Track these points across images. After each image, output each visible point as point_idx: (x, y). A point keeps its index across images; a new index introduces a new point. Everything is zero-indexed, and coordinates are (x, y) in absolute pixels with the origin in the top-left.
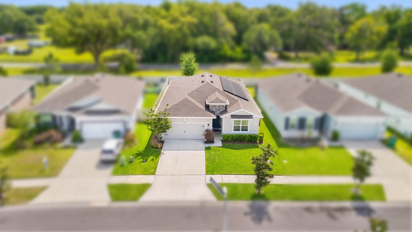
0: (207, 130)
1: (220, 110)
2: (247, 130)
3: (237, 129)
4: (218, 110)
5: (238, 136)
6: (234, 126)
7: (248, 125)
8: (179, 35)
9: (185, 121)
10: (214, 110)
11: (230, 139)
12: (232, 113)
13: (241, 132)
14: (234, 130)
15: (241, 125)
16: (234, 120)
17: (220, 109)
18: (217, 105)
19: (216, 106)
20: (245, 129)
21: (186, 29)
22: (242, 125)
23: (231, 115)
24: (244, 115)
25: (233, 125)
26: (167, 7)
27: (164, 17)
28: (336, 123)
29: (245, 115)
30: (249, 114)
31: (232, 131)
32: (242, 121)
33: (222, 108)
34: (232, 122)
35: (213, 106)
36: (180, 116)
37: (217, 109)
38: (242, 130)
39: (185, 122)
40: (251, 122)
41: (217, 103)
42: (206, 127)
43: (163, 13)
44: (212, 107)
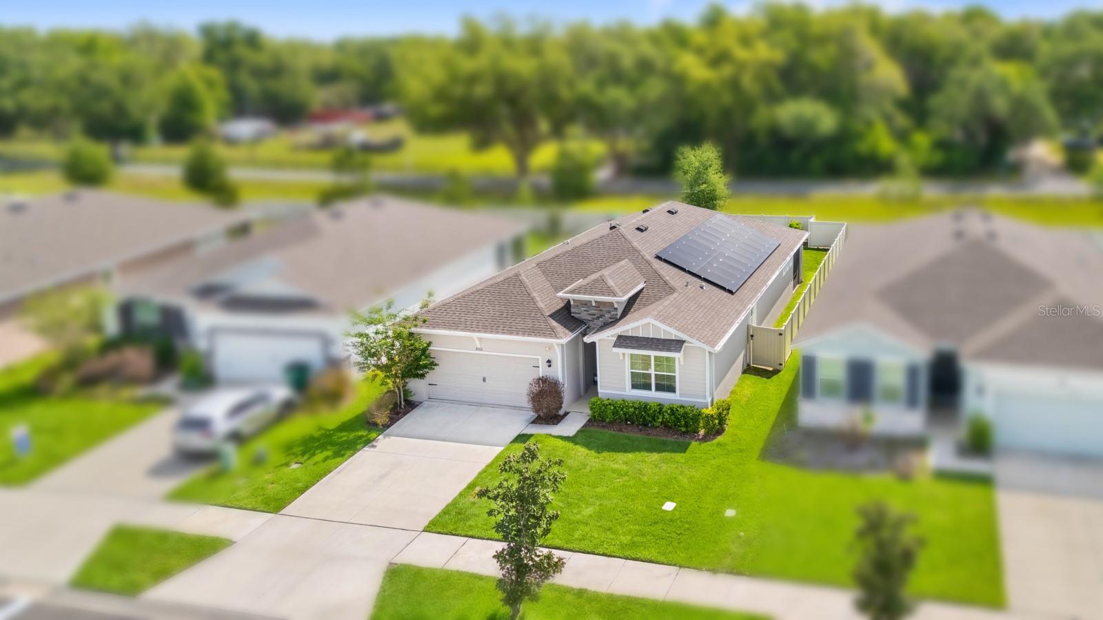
0: (542, 380)
1: (602, 316)
2: (671, 389)
3: (640, 382)
4: (598, 318)
5: (635, 408)
6: (631, 373)
7: (675, 372)
8: (727, 99)
9: (479, 346)
10: (584, 316)
12: (618, 331)
13: (655, 395)
14: (634, 386)
15: (652, 371)
16: (632, 355)
18: (591, 301)
19: (589, 305)
20: (666, 385)
21: (748, 82)
22: (655, 371)
24: (658, 340)
25: (628, 372)
29: (662, 337)
30: (675, 335)
31: (624, 390)
32: (655, 357)
33: (609, 312)
34: (622, 358)
35: (581, 304)
36: (462, 330)
37: (594, 315)
39: (481, 349)
40: (682, 363)
41: (590, 294)
42: (538, 371)
44: (577, 306)
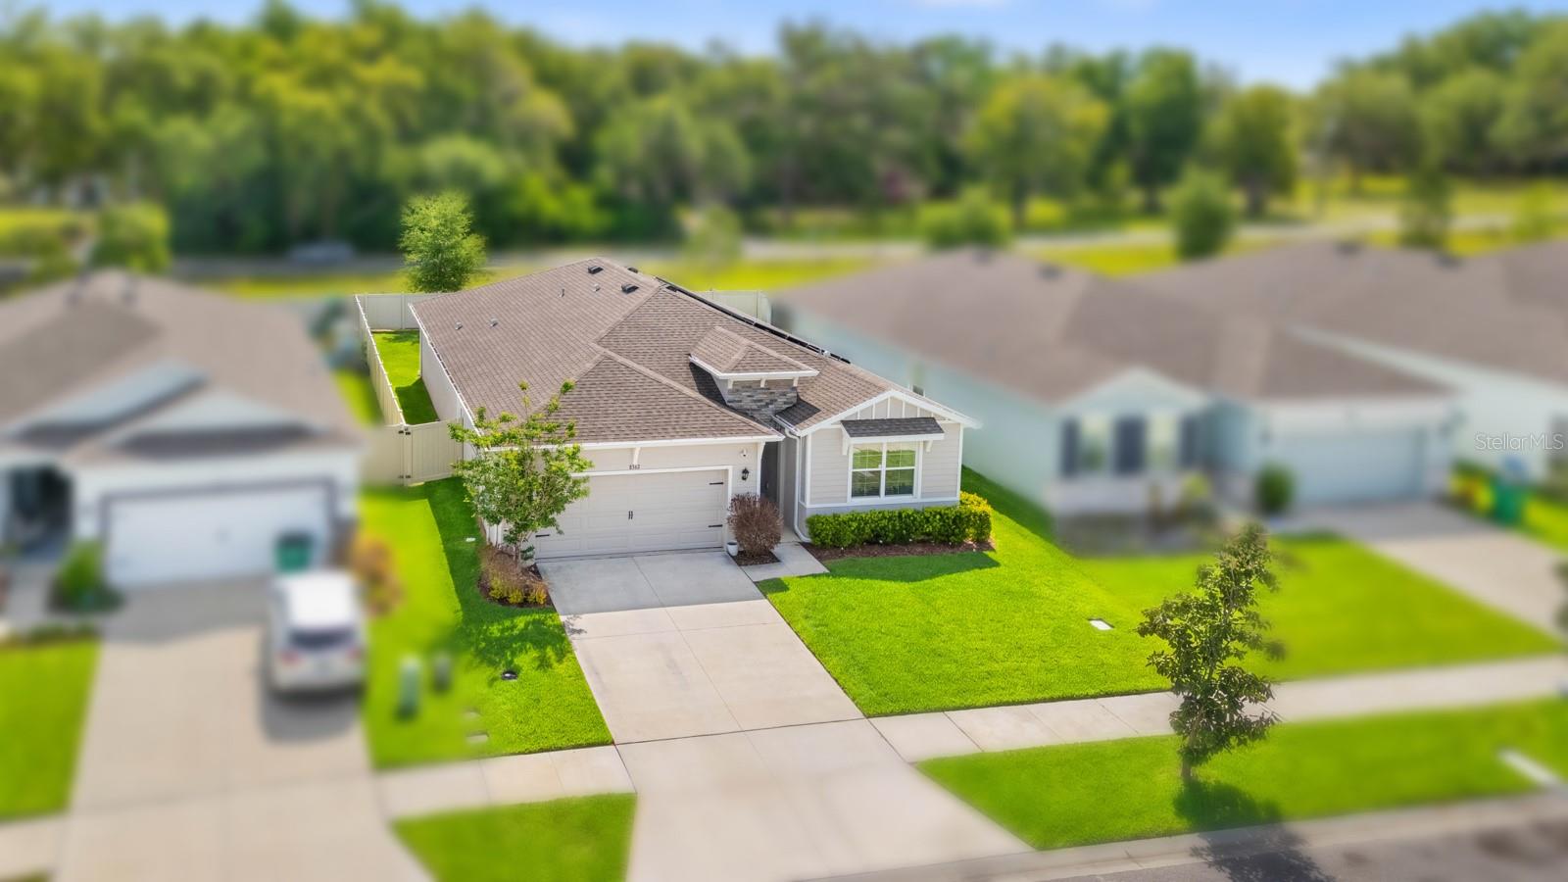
0: (740, 501)
1: (772, 401)
2: (909, 490)
3: (865, 486)
4: (767, 404)
5: (888, 520)
6: (854, 473)
7: (914, 465)
8: (349, 137)
9: (635, 463)
10: (747, 403)
11: (849, 538)
12: (847, 414)
13: (883, 501)
14: (856, 493)
15: (883, 468)
16: (858, 446)
17: (772, 397)
18: (759, 382)
19: (754, 386)
20: (902, 485)
22: (887, 466)
23: (845, 423)
25: (850, 472)
26: (281, 26)
27: (276, 65)
28: (1266, 438)
29: (903, 417)
30: (922, 410)
31: (846, 499)
32: (889, 445)
33: (784, 394)
34: (845, 453)
35: (743, 387)
36: (615, 439)
37: (761, 401)
38: (891, 491)
39: (637, 467)
40: (928, 450)
41: (762, 370)
42: (734, 487)
43: (270, 48)
44: (738, 390)
